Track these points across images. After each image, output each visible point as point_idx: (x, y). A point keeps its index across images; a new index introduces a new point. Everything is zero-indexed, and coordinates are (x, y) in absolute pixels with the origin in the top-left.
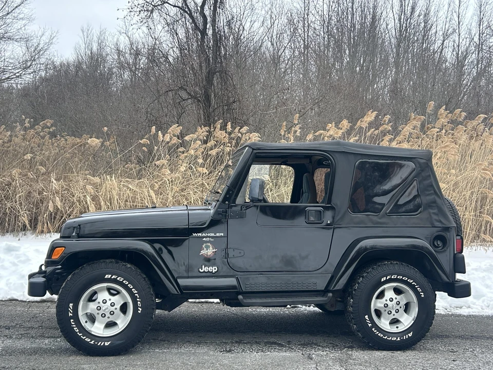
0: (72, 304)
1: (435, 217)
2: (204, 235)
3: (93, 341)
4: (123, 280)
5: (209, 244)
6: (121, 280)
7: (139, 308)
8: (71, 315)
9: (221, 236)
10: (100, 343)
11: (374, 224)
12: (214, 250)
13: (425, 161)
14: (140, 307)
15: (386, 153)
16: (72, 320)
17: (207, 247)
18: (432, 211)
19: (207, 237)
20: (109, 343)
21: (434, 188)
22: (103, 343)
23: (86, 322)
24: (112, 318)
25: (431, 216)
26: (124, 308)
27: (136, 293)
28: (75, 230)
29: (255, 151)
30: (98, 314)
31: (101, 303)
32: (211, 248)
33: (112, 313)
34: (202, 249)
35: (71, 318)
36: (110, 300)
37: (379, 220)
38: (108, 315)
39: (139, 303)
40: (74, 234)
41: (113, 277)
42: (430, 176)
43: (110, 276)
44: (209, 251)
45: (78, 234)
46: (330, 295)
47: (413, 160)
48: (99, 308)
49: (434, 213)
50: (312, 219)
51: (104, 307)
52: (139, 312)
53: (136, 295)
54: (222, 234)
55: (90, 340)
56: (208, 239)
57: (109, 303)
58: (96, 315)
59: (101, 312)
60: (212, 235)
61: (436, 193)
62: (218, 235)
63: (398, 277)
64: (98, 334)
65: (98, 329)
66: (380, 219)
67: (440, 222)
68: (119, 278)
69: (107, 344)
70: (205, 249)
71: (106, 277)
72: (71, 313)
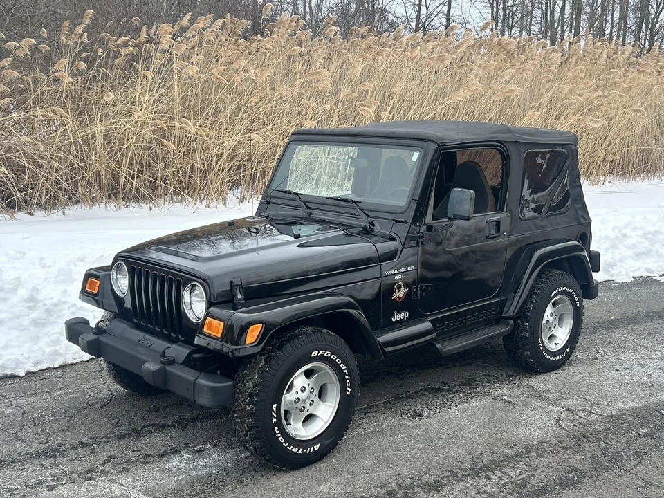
0: (275, 406)
1: (580, 212)
2: (396, 272)
3: (301, 450)
4: (331, 355)
5: (401, 283)
6: (329, 355)
7: (348, 389)
8: (276, 421)
9: (413, 270)
10: (309, 449)
11: (538, 230)
12: (406, 290)
13: (573, 147)
14: (349, 387)
15: (551, 141)
16: (276, 428)
17: (399, 287)
20: (318, 446)
22: (312, 448)
24: (311, 410)
25: (577, 212)
27: (345, 369)
28: (238, 289)
30: (297, 408)
31: (299, 392)
32: (403, 288)
33: (312, 403)
34: (393, 291)
35: (275, 425)
36: (309, 385)
37: (542, 224)
38: (307, 406)
39: (348, 381)
40: (240, 297)
41: (321, 353)
43: (317, 353)
44: (400, 293)
45: (244, 295)
47: (566, 147)
48: (297, 400)
49: (579, 208)
50: (493, 232)
51: (303, 397)
52: (348, 393)
53: (344, 371)
54: (413, 267)
55: (297, 449)
56: (400, 277)
57: (308, 390)
58: (293, 411)
59: (300, 405)
60: (404, 270)
62: (409, 269)
63: (563, 289)
64: (304, 437)
66: (542, 222)
67: (584, 217)
68: (327, 352)
69: (316, 448)
70: (397, 290)
71: (312, 355)
72: (274, 418)
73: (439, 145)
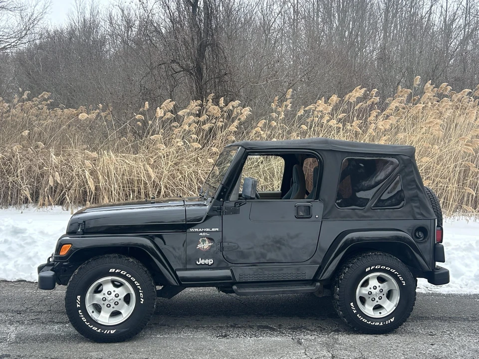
0: (79, 297)
1: (417, 210)
2: (200, 230)
3: (100, 330)
4: (126, 274)
5: (205, 238)
6: (124, 274)
8: (79, 306)
9: (217, 231)
10: (106, 331)
11: (360, 218)
12: (210, 244)
13: (408, 158)
14: (142, 298)
16: (80, 311)
17: (204, 241)
18: (414, 205)
19: (203, 232)
20: (114, 331)
21: (416, 183)
22: (109, 331)
23: (93, 312)
24: (116, 308)
25: (413, 209)
26: (127, 299)
27: (138, 286)
28: (80, 226)
29: (248, 151)
30: (104, 304)
31: (106, 294)
32: (207, 242)
33: (116, 304)
34: (199, 243)
35: (79, 309)
36: (114, 291)
37: (365, 214)
38: (113, 305)
39: (141, 294)
40: (79, 230)
41: (117, 271)
42: (412, 171)
43: (114, 270)
44: (205, 245)
45: (83, 230)
46: (318, 284)
47: (398, 157)
48: (104, 299)
49: (416, 207)
50: (301, 214)
51: (109, 297)
52: (142, 302)
53: (138, 287)
54: (218, 229)
55: (96, 329)
56: (204, 234)
57: (113, 294)
58: (102, 306)
59: (106, 303)
60: (208, 230)
61: (418, 187)
62: (213, 230)
63: (382, 267)
64: (104, 323)
65: (104, 318)
66: (365, 212)
67: (422, 214)
68: (123, 272)
69: (112, 332)
70: (202, 243)
71: (110, 271)
72: (78, 304)
73: (246, 149)
